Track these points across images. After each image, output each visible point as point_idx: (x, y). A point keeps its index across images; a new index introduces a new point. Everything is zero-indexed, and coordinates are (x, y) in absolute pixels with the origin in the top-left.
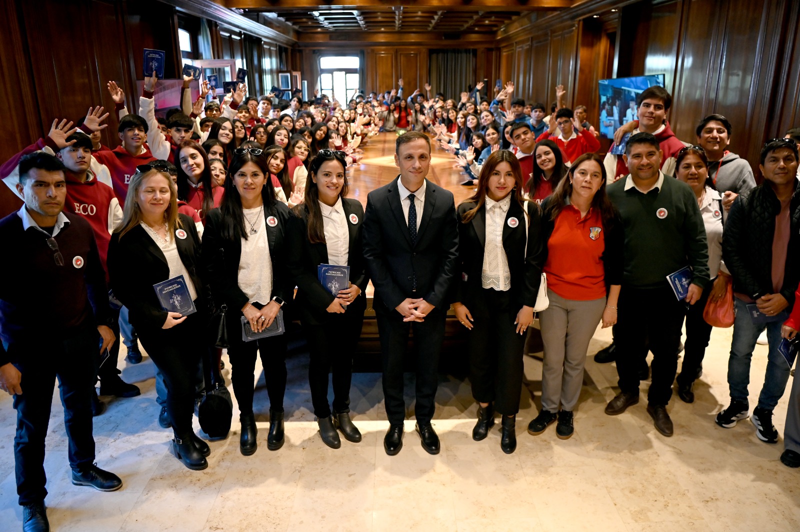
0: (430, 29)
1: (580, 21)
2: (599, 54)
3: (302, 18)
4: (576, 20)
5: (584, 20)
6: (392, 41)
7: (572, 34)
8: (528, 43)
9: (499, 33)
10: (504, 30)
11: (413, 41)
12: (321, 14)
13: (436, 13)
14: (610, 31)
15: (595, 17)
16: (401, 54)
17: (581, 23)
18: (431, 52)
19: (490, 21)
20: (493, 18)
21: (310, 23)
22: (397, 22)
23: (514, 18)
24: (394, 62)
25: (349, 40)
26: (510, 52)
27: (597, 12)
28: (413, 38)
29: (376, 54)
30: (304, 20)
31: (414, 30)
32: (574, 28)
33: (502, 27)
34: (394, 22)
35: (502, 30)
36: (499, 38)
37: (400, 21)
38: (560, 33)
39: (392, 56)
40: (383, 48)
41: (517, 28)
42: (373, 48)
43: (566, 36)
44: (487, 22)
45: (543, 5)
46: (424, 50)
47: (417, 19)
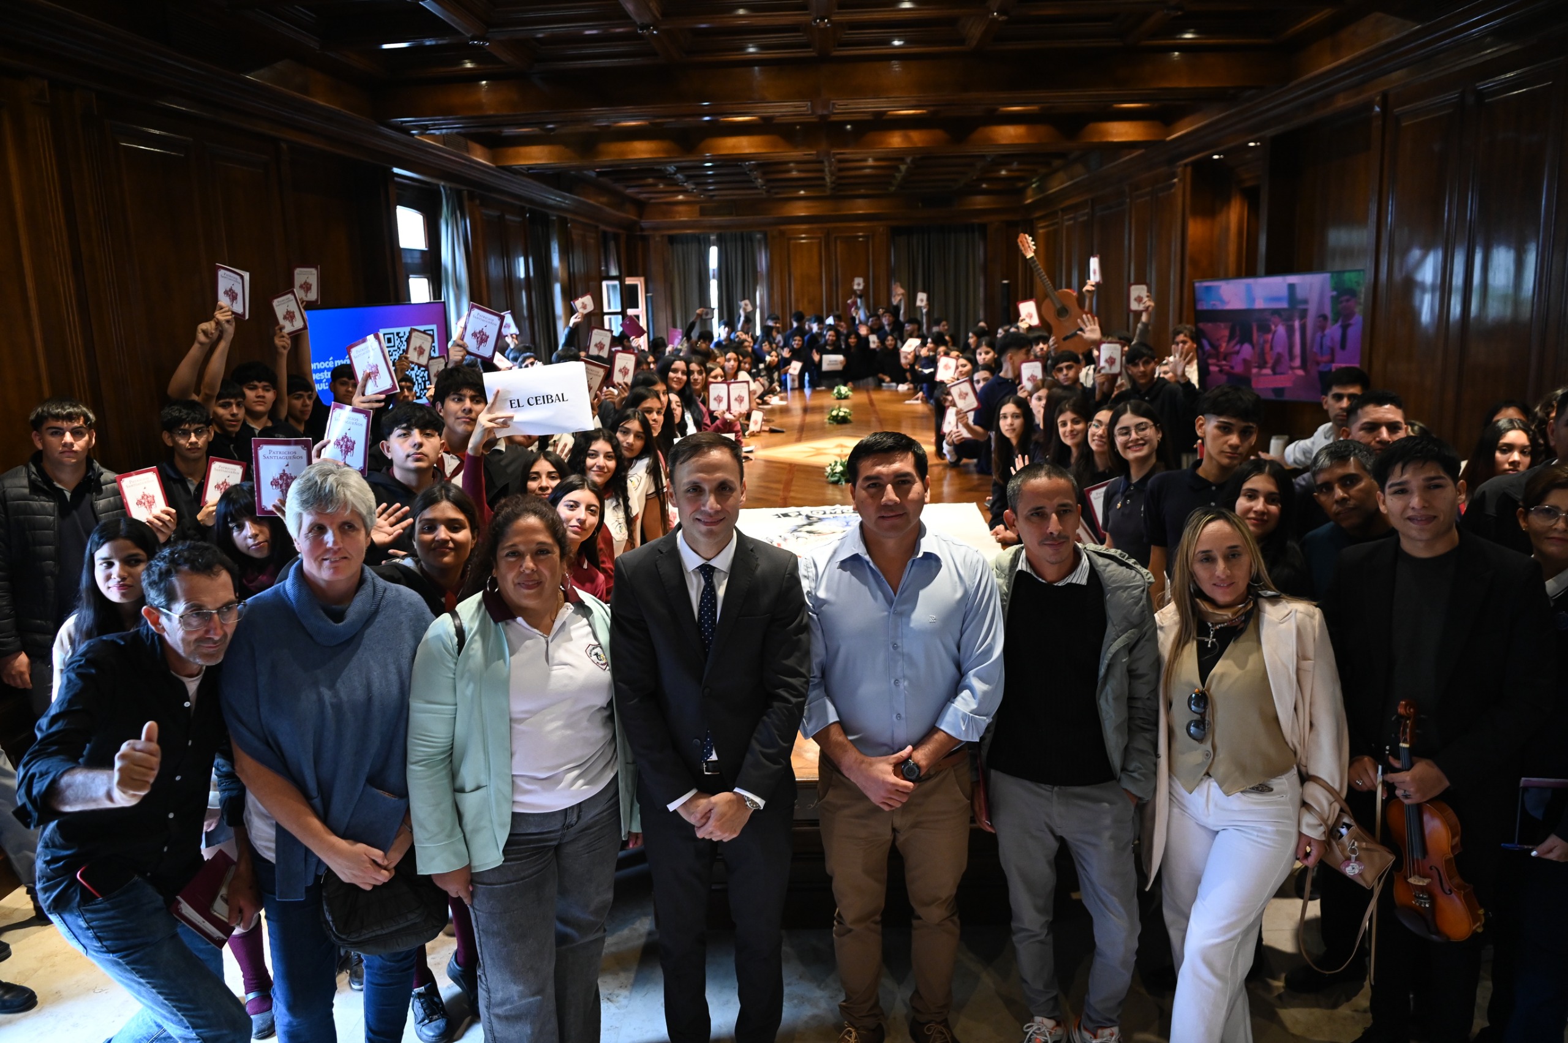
0: (892, 189)
1: (1186, 165)
2: (1228, 229)
3: (647, 178)
4: (1178, 164)
5: (1195, 165)
6: (821, 214)
7: (1173, 191)
8: (1087, 211)
9: (1029, 192)
10: (1038, 187)
11: (861, 212)
12: (679, 169)
13: (902, 160)
14: (1248, 184)
15: (1216, 157)
16: (836, 238)
17: (1189, 169)
18: (895, 232)
19: (1008, 170)
20: (1015, 165)
21: (661, 186)
22: (828, 180)
23: (1057, 163)
24: (823, 254)
25: (737, 215)
26: (1051, 228)
27: (1220, 149)
28: (861, 207)
29: (789, 239)
30: (650, 181)
31: (862, 191)
32: (1176, 180)
33: (1034, 180)
34: (823, 179)
35: (1034, 186)
36: (1029, 201)
37: (834, 178)
38: (1149, 189)
39: (820, 244)
40: (804, 227)
41: (1062, 183)
42: (783, 228)
43: (1161, 195)
44: (1003, 173)
45: (1110, 139)
46: (881, 229)
47: (867, 171)
